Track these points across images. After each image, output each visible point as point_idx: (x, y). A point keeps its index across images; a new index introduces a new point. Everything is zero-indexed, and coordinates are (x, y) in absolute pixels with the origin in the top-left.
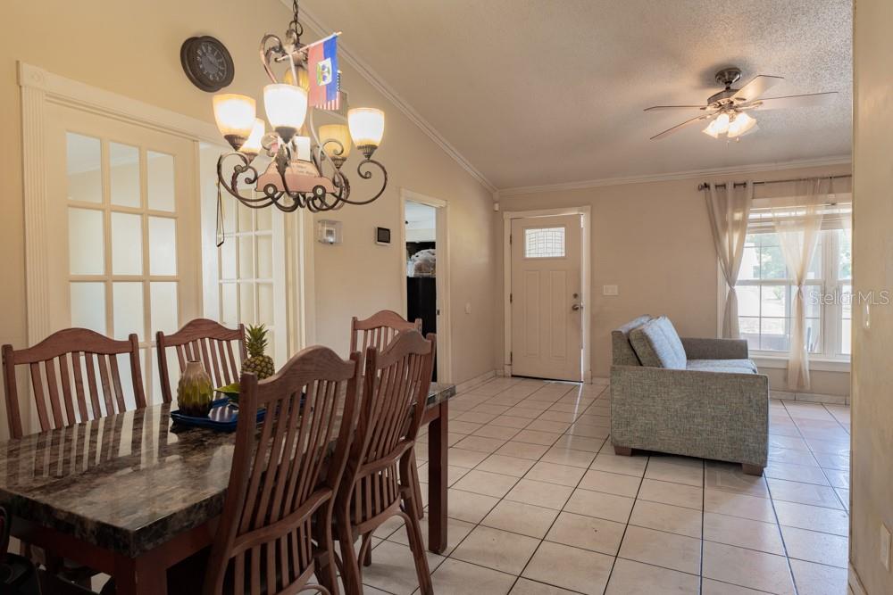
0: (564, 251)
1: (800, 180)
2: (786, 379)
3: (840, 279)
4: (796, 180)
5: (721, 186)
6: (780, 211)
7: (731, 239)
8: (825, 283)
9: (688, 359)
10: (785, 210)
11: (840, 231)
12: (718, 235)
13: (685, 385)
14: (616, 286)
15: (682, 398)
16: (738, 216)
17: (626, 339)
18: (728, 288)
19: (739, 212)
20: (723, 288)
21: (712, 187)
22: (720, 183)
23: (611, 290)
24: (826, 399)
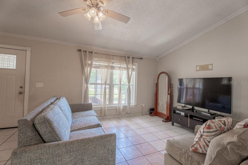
0: (15, 66)
1: (106, 54)
2: (101, 113)
3: (114, 83)
4: (105, 54)
5: (85, 51)
6: (101, 63)
7: (87, 69)
8: (110, 84)
9: (72, 112)
10: (103, 63)
11: (114, 71)
12: (83, 68)
13: (73, 151)
14: (43, 83)
15: (71, 160)
16: (90, 62)
17: (31, 125)
18: (86, 85)
19: (90, 61)
20: (84, 85)
21: (82, 51)
22: (85, 50)
23: (40, 85)
24: (110, 117)
